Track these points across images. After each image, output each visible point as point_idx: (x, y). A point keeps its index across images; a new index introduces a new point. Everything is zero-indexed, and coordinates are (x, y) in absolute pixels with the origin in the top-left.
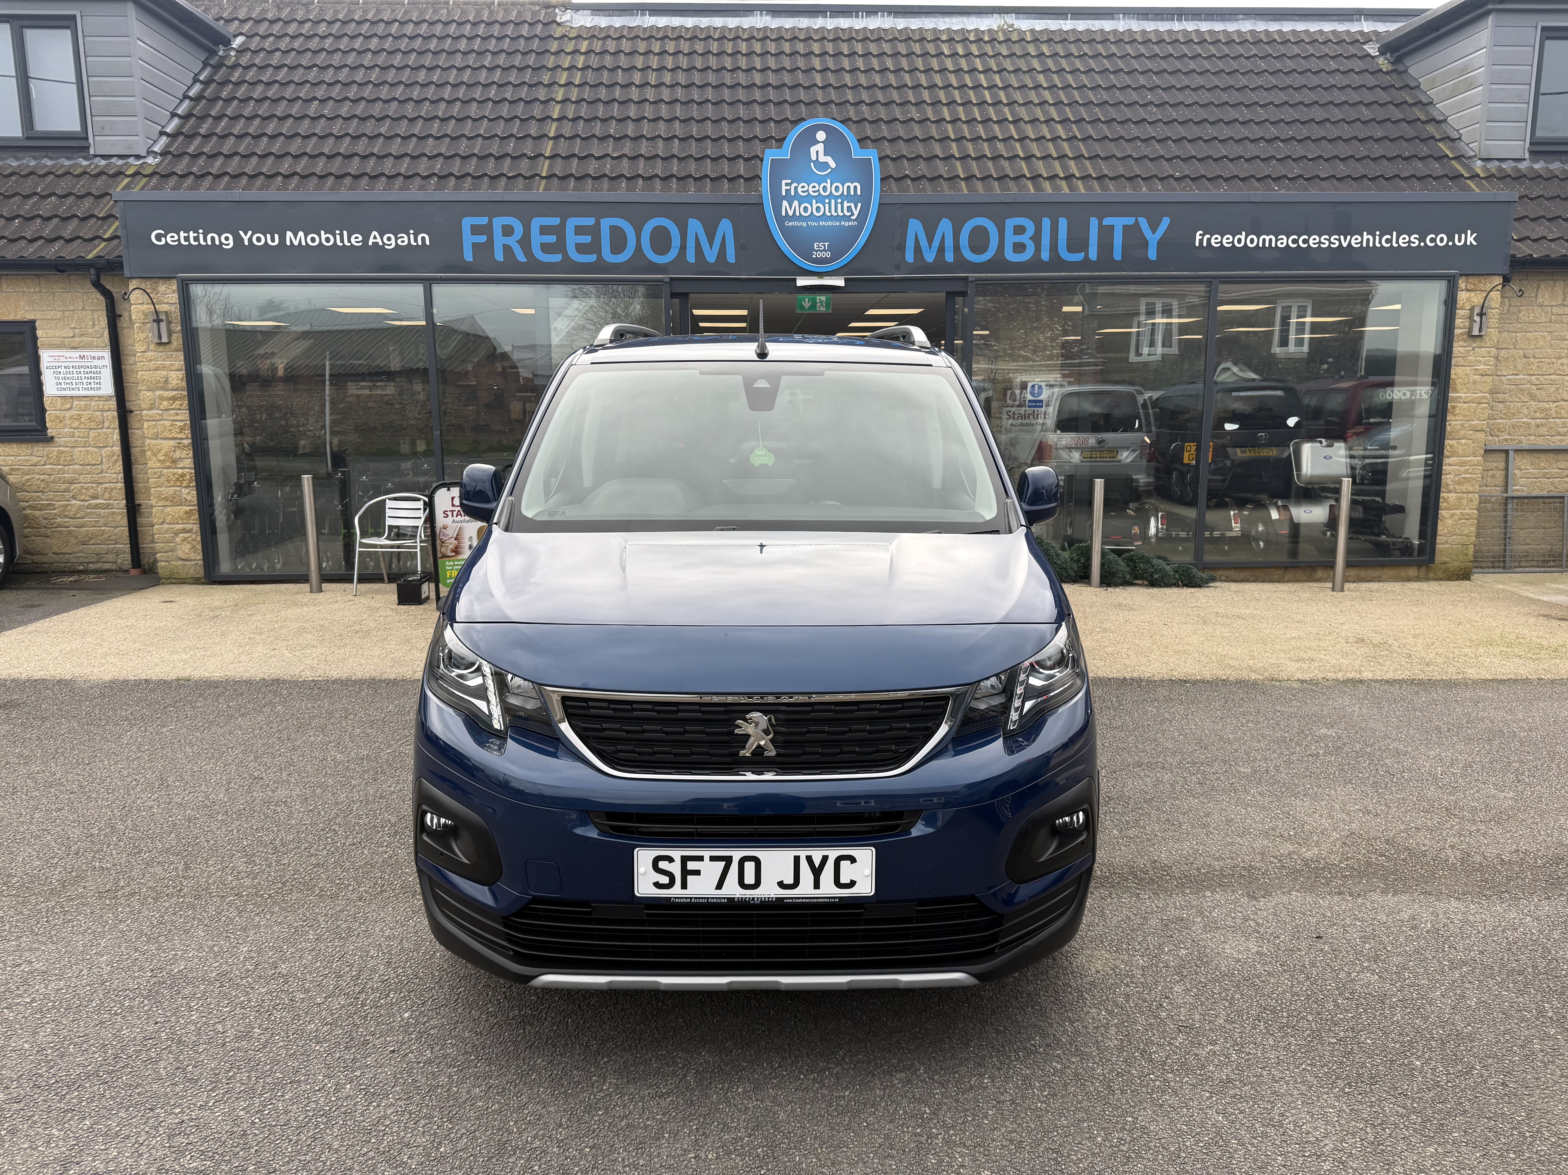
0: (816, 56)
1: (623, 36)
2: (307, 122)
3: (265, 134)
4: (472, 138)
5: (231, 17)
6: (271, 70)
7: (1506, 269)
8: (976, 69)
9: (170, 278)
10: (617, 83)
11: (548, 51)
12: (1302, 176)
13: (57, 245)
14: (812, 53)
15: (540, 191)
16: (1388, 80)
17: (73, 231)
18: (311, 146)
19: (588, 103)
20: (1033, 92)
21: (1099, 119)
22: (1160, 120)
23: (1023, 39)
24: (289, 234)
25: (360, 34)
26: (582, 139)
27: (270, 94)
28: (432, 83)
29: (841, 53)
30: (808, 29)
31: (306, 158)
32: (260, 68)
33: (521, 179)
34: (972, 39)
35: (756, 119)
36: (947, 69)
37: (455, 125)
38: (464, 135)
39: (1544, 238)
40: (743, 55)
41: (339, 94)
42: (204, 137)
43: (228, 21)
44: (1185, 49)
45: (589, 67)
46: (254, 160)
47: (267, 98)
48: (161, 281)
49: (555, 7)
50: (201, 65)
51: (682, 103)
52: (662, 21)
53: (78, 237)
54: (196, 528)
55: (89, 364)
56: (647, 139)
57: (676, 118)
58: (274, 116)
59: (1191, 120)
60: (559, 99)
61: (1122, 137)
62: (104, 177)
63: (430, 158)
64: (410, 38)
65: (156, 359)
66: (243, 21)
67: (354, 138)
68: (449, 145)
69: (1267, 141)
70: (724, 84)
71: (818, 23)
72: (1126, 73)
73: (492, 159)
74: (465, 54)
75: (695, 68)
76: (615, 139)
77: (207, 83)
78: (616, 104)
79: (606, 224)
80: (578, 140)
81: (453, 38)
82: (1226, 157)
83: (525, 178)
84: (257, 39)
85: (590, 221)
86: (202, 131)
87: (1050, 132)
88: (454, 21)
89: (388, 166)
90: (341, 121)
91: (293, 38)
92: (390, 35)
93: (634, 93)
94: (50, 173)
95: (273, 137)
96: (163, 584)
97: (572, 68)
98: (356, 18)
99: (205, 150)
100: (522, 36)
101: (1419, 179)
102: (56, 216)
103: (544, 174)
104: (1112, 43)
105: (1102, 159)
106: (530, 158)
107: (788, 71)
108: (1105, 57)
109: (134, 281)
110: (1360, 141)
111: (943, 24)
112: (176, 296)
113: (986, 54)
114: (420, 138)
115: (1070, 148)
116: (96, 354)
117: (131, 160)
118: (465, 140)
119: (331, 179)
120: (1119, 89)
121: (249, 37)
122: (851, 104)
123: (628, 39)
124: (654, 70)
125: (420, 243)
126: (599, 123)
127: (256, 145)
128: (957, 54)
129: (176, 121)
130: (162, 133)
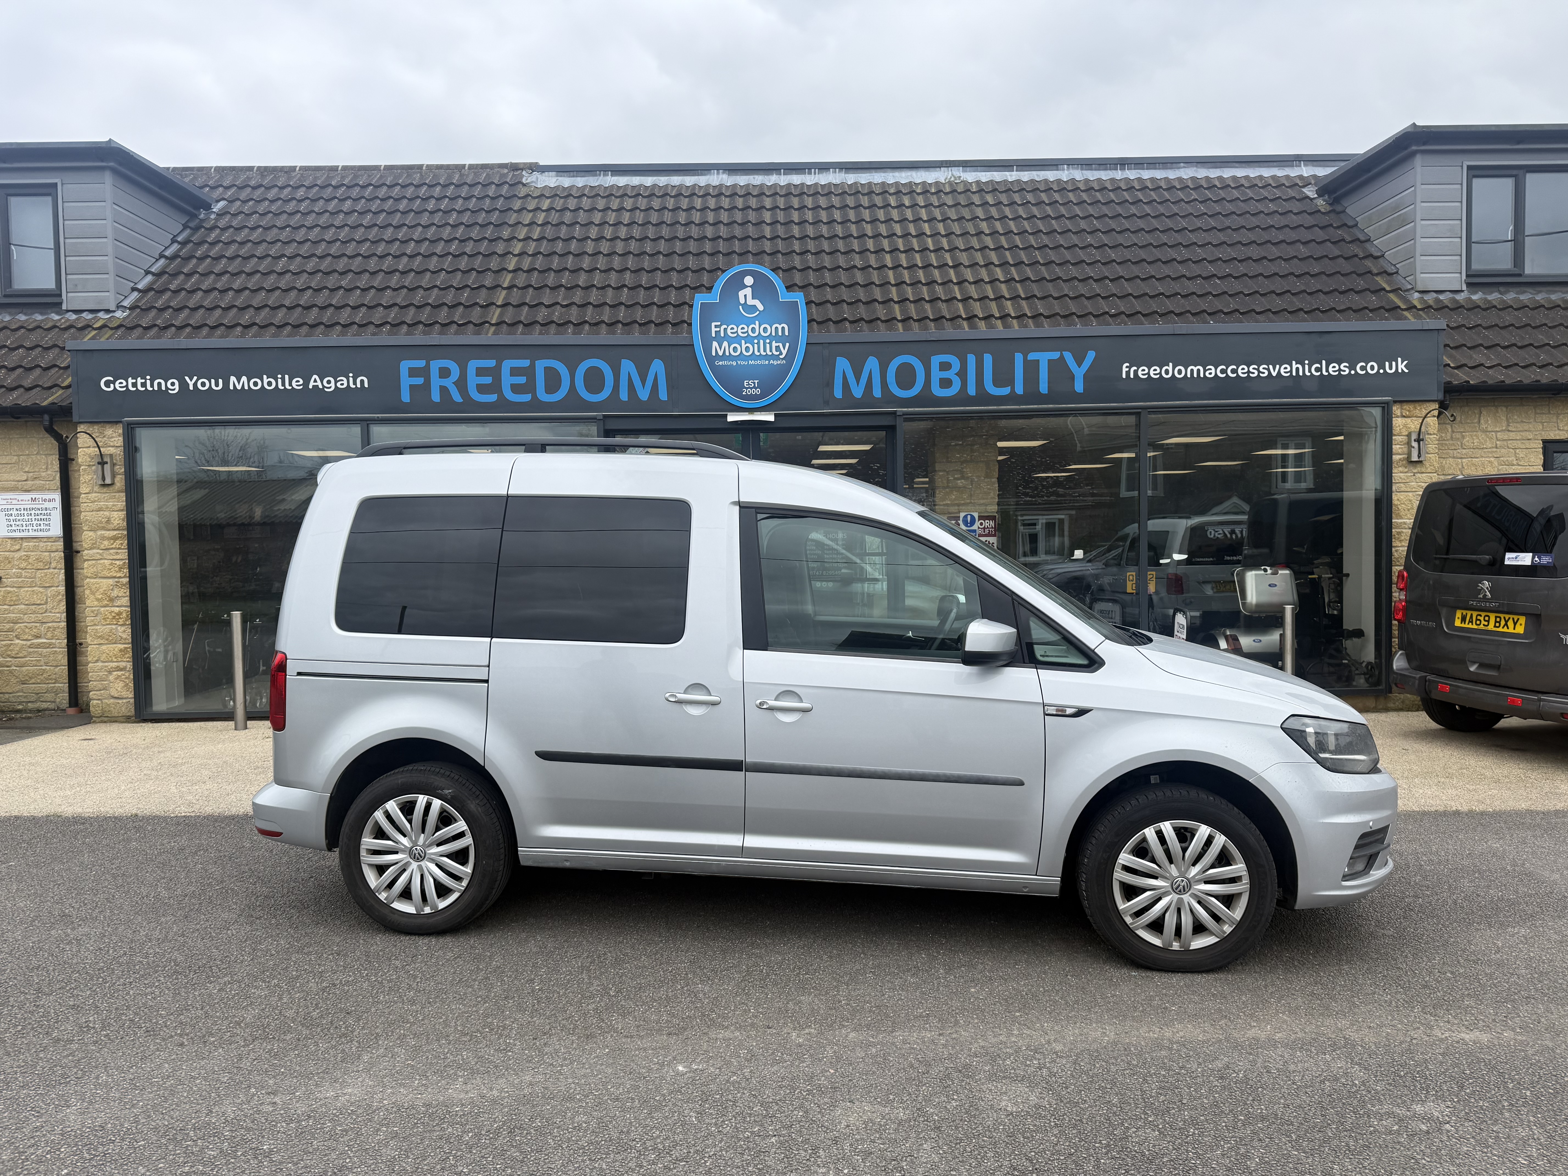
0: (768, 210)
1: (585, 195)
2: (273, 277)
3: (231, 289)
4: (428, 289)
5: (216, 184)
6: (247, 231)
7: (1441, 396)
8: (921, 219)
9: (117, 422)
10: (574, 238)
11: (511, 209)
12: (1237, 310)
13: (15, 394)
14: (764, 207)
15: (489, 337)
16: (1325, 221)
17: (34, 380)
18: (273, 299)
19: (544, 255)
20: (975, 238)
21: (1038, 262)
22: (1099, 261)
23: (969, 190)
24: (233, 379)
25: (336, 197)
26: (535, 289)
27: (241, 253)
28: (398, 239)
29: (792, 207)
30: (762, 185)
31: (268, 309)
32: (236, 229)
33: (471, 326)
34: (919, 191)
35: (704, 269)
36: (892, 219)
37: (414, 277)
38: (420, 287)
39: (1482, 365)
40: (698, 210)
41: (307, 251)
42: (174, 292)
43: (213, 188)
44: (1126, 195)
45: (548, 223)
46: (218, 312)
47: (239, 256)
48: (108, 426)
49: (522, 170)
50: (181, 227)
51: (634, 255)
52: (622, 181)
53: (37, 386)
54: (129, 666)
55: (40, 506)
56: (598, 288)
57: (627, 269)
58: (243, 272)
59: (1129, 260)
60: (516, 252)
61: (1059, 278)
62: (72, 330)
63: (386, 308)
64: (382, 200)
65: (99, 500)
66: (227, 188)
67: (315, 290)
68: (406, 295)
69: (1204, 278)
70: (677, 237)
71: (772, 179)
72: (1067, 218)
73: (446, 308)
74: (431, 213)
75: (650, 222)
76: (567, 288)
77: (184, 244)
78: (571, 257)
79: (541, 365)
80: (531, 290)
81: (423, 199)
82: (1162, 294)
83: (475, 325)
84: (238, 203)
85: (526, 363)
86: (172, 287)
87: (988, 275)
88: (425, 184)
89: (345, 316)
90: (305, 275)
91: (272, 202)
92: (363, 197)
93: (590, 247)
94: (22, 327)
95: (239, 291)
96: (95, 722)
97: (532, 223)
98: (333, 183)
99: (172, 304)
100: (488, 196)
101: (1354, 311)
102: (21, 366)
103: (493, 322)
104: (1055, 191)
105: (1038, 299)
106: (482, 307)
107: (739, 224)
108: (1047, 205)
109: (82, 426)
110: (1297, 276)
111: (891, 178)
112: (121, 439)
113: (932, 204)
114: (378, 290)
115: (1008, 289)
116: (47, 497)
117: (101, 315)
118: (421, 291)
119: (289, 328)
120: (1059, 233)
121: (231, 202)
122: (797, 254)
123: (588, 197)
124: (610, 225)
125: (359, 386)
126: (552, 274)
127: (221, 299)
128: (904, 205)
129: (149, 278)
130: (134, 289)
